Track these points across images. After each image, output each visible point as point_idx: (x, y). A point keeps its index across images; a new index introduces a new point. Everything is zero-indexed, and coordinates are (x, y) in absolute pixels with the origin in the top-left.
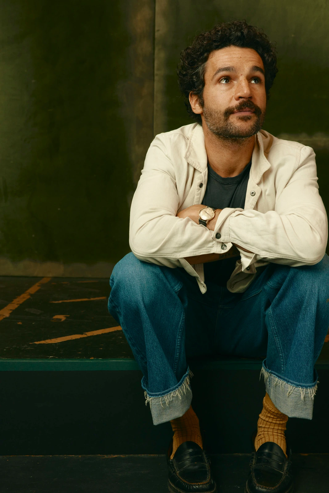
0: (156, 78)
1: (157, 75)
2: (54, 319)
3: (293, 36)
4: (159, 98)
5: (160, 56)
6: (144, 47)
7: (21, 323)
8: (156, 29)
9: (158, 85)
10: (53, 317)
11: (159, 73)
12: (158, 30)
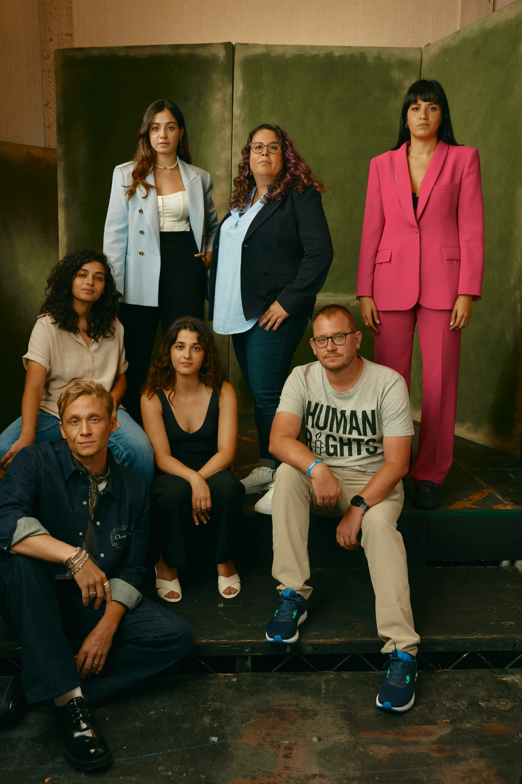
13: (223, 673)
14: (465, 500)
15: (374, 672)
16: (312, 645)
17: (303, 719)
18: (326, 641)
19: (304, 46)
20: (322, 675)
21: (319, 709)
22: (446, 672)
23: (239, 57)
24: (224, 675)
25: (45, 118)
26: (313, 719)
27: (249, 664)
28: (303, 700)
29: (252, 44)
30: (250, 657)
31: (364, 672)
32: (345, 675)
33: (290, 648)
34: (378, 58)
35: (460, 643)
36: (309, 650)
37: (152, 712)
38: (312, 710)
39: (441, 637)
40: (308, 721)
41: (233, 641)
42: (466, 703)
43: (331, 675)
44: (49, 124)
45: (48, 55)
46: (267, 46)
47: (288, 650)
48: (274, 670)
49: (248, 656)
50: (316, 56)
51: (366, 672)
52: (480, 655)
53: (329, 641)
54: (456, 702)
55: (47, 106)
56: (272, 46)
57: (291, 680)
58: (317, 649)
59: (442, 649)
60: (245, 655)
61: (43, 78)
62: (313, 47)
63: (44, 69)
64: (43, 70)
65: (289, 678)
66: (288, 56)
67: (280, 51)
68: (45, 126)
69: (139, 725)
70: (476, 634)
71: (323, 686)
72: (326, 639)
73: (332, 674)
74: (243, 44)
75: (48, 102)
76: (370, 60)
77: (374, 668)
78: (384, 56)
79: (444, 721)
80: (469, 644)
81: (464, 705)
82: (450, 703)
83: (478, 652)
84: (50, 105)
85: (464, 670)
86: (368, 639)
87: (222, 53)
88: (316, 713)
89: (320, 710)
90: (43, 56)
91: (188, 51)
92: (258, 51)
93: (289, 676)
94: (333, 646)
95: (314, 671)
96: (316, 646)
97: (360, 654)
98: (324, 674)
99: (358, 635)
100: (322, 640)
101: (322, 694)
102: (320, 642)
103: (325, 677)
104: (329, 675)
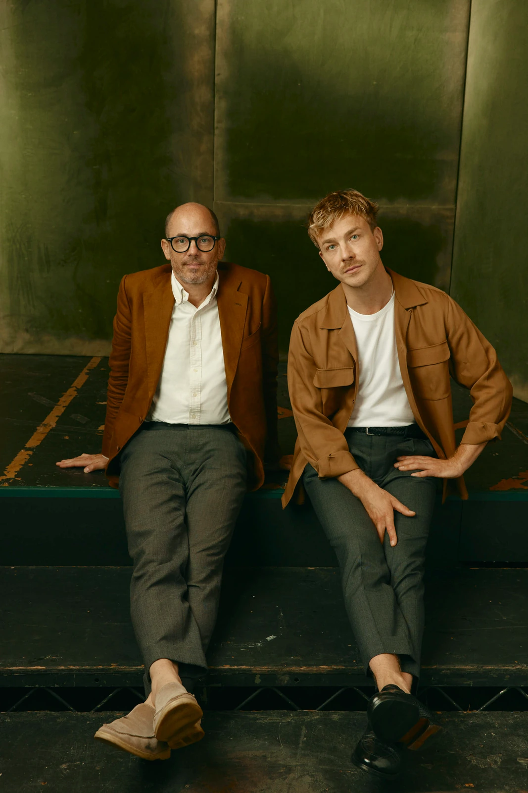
0: (216, 132)
1: (217, 128)
2: (100, 430)
3: (375, 83)
4: (219, 155)
5: (221, 106)
6: (201, 94)
7: (68, 438)
8: (216, 73)
9: (219, 140)
10: (98, 428)
11: (220, 126)
12: (219, 75)
14: (514, 477)
16: (290, 673)
17: (271, 778)
18: (310, 668)
20: (304, 715)
21: (294, 763)
22: (475, 714)
26: (285, 779)
28: (273, 751)
31: (360, 712)
32: (336, 716)
35: (495, 676)
36: (286, 680)
37: (64, 766)
38: (284, 766)
39: (468, 667)
40: (277, 781)
42: (499, 760)
43: (315, 715)
47: (258, 681)
48: (239, 707)
49: (203, 688)
52: (523, 692)
53: (314, 669)
54: (486, 758)
57: (259, 721)
58: (296, 680)
59: (470, 683)
60: (199, 686)
65: (258, 719)
69: (43, 784)
70: (518, 664)
71: (304, 731)
72: (309, 666)
73: (318, 715)
79: (467, 785)
80: (508, 676)
81: (496, 762)
82: (476, 759)
83: (522, 688)
85: (500, 712)
88: (289, 770)
89: (296, 766)
93: (259, 716)
94: (319, 675)
95: (292, 709)
96: (295, 676)
97: (357, 687)
98: (307, 714)
99: (354, 661)
100: (305, 667)
101: (301, 742)
102: (302, 670)
103: (307, 719)
104: (313, 716)
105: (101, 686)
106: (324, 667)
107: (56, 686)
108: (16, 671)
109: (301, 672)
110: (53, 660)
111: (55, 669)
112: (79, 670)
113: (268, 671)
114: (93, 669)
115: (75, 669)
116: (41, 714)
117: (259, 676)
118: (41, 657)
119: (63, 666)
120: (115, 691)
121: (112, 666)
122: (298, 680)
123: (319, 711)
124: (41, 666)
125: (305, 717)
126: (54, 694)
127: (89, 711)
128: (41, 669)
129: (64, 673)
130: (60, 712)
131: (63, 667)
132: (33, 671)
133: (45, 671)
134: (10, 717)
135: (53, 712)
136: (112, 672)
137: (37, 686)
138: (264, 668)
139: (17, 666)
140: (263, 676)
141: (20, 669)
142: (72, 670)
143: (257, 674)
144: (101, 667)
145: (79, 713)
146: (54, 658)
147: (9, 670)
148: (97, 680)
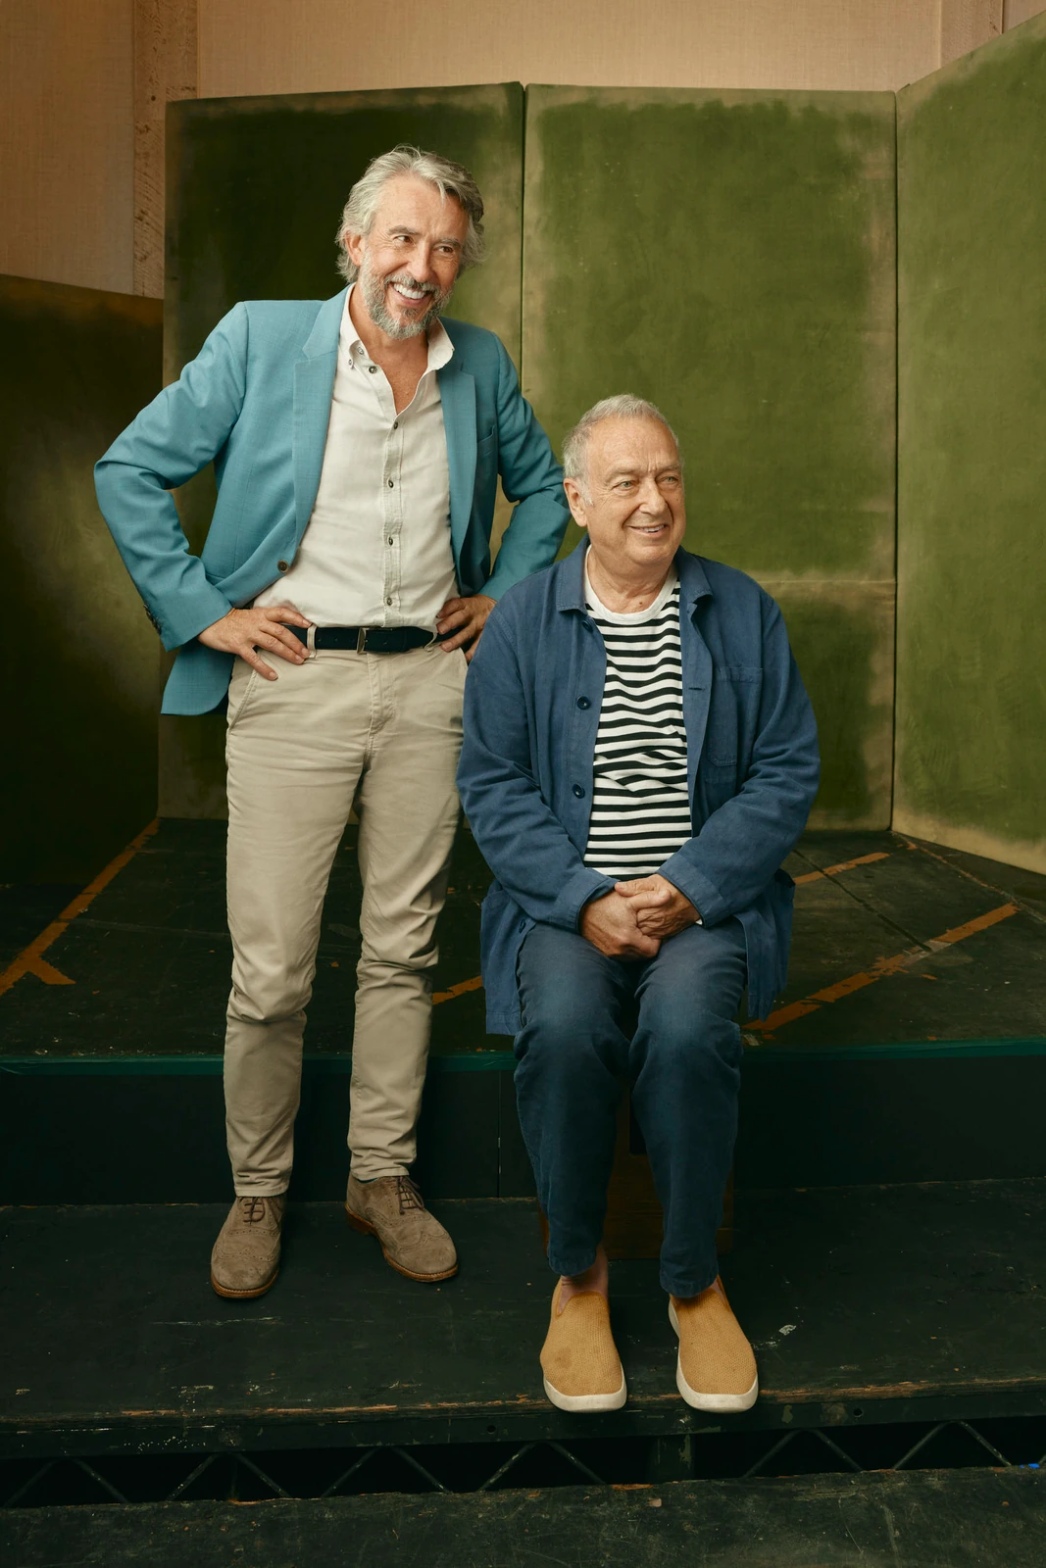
7: (337, 965)
13: (624, 1483)
15: (999, 1470)
16: (845, 1400)
18: (882, 1388)
19: (664, 90)
20: (877, 1482)
23: (534, 109)
24: (627, 1488)
25: (135, 243)
27: (686, 1455)
29: (560, 86)
30: (688, 1437)
32: (935, 1480)
33: (791, 1411)
34: (810, 112)
36: (839, 1414)
41: (649, 1398)
43: (896, 1481)
44: (144, 253)
45: (146, 126)
46: (590, 89)
47: (788, 1417)
48: (751, 1471)
49: (685, 1435)
50: (689, 108)
51: (984, 1469)
53: (889, 1390)
55: (141, 220)
56: (600, 90)
57: (799, 1499)
58: (858, 1412)
60: (679, 1433)
61: (135, 168)
62: (682, 91)
63: (138, 150)
64: (136, 154)
65: (796, 1495)
66: (632, 107)
67: (617, 99)
68: (135, 256)
71: (889, 1517)
72: (881, 1383)
73: (901, 1480)
74: (543, 86)
75: (142, 212)
76: (795, 112)
77: (1000, 1456)
78: (820, 108)
84: (146, 218)
86: (986, 1381)
87: (500, 103)
90: (137, 128)
91: (432, 100)
92: (574, 98)
93: (794, 1487)
94: (899, 1401)
95: (852, 1470)
96: (854, 1405)
97: (965, 1421)
98: (881, 1479)
99: (957, 1370)
100: (871, 1387)
101: (893, 1542)
102: (864, 1392)
103: (884, 1489)
104: (894, 1483)
105: (499, 1440)
106: (908, 1387)
107: (415, 1443)
108: (341, 1416)
109: (865, 1396)
110: (406, 1391)
111: (416, 1410)
112: (458, 1410)
113: (807, 1397)
114: (486, 1407)
115: (452, 1409)
116: (389, 1498)
117: (790, 1407)
118: (383, 1386)
119: (430, 1402)
120: (523, 1450)
121: (518, 1399)
122: (861, 1412)
123: (900, 1472)
124: (388, 1405)
125: (880, 1485)
126: (410, 1459)
127: (474, 1490)
128: (388, 1410)
129: (430, 1416)
130: (422, 1495)
131: (429, 1406)
132: (372, 1414)
133: (397, 1413)
134: (331, 1508)
135: (409, 1496)
136: (520, 1412)
137: (379, 1444)
138: (801, 1392)
139: (342, 1406)
140: (797, 1406)
141: (350, 1411)
142: (446, 1410)
143: (786, 1404)
144: (500, 1402)
145: (458, 1496)
146: (407, 1385)
147: (328, 1413)
148: (491, 1428)
